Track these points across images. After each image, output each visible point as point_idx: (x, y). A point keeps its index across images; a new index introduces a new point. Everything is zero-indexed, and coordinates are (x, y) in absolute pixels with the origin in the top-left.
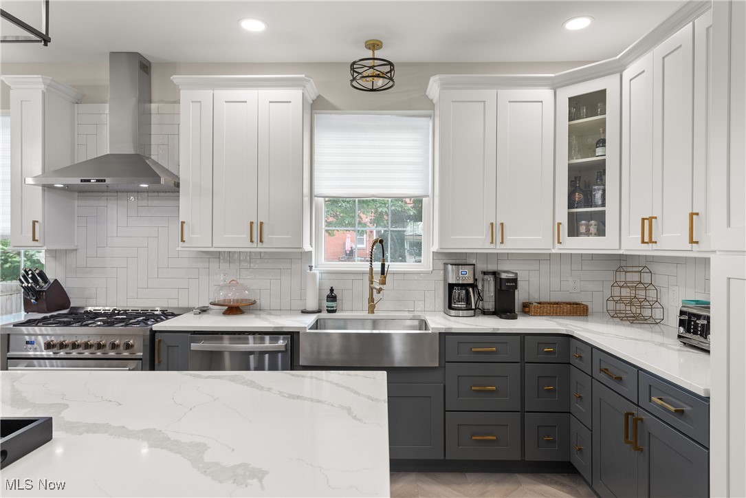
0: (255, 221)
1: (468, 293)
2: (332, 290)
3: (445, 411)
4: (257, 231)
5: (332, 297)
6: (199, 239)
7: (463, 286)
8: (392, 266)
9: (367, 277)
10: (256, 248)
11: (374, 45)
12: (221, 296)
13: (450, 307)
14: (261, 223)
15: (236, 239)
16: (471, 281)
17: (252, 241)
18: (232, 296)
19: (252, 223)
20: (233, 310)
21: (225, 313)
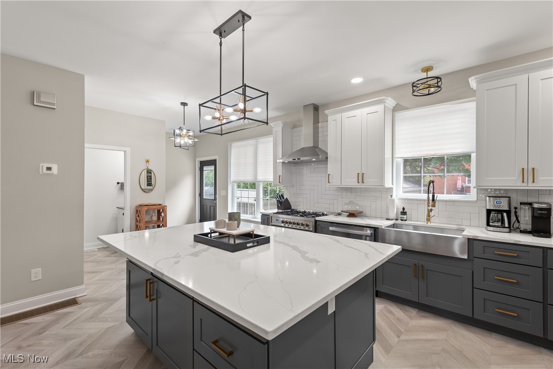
0: (360, 172)
1: (502, 217)
2: (404, 209)
3: (473, 288)
4: (361, 178)
5: (404, 213)
6: (336, 182)
7: (500, 212)
8: (439, 197)
9: (426, 202)
10: (360, 185)
11: (427, 69)
12: (346, 208)
13: (488, 225)
14: (363, 174)
15: (352, 182)
16: (506, 208)
17: (358, 182)
18: (351, 208)
19: (358, 174)
20: (352, 215)
21: (348, 216)
